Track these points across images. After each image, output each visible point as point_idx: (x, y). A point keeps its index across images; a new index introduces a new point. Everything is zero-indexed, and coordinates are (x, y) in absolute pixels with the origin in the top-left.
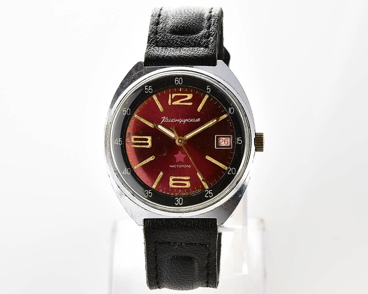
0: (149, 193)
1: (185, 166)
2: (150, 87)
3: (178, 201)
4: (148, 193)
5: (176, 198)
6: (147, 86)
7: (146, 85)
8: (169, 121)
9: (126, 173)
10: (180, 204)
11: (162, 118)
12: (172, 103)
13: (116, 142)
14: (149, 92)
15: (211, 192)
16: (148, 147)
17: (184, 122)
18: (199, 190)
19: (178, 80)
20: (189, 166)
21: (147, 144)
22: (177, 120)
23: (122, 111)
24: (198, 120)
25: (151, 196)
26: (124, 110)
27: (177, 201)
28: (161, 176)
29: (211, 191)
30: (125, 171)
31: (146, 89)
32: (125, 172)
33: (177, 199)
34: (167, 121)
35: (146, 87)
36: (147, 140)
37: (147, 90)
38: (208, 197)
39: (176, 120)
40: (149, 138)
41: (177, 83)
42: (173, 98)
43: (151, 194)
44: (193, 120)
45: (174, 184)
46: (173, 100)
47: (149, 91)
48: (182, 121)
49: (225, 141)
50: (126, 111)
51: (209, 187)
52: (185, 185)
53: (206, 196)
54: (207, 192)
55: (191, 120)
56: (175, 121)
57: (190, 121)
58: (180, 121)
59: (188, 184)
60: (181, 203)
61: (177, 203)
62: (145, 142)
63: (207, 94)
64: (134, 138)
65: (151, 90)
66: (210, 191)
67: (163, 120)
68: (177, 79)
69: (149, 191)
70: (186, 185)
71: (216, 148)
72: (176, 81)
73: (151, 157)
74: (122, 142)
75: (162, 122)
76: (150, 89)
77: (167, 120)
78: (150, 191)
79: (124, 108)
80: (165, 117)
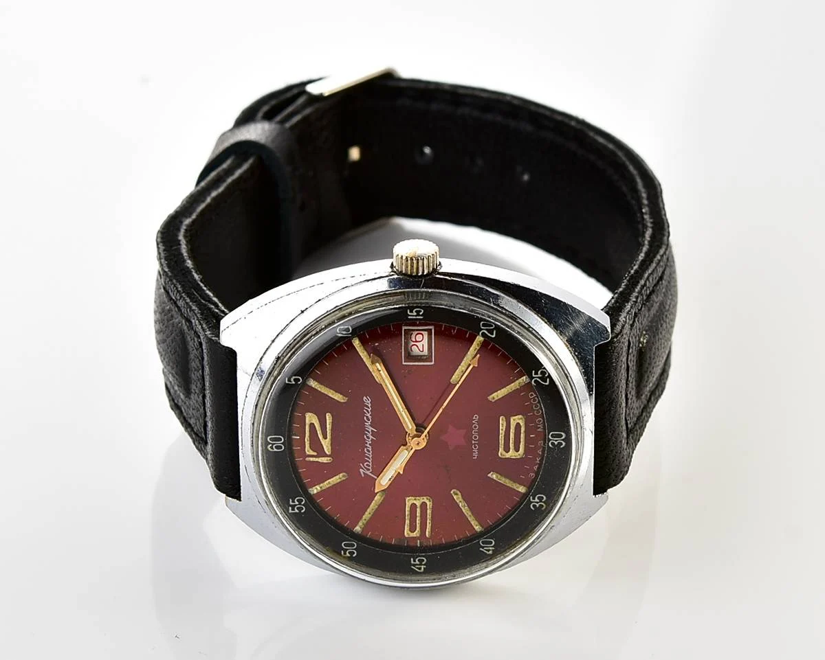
0: (537, 500)
1: (475, 427)
2: (291, 503)
3: (556, 441)
4: (537, 503)
5: (550, 445)
6: (290, 508)
7: (288, 511)
8: (370, 461)
9: (491, 548)
10: (563, 437)
11: (363, 476)
12: (327, 456)
13: (420, 569)
14: (303, 505)
15: (536, 373)
16: (429, 504)
17: (372, 431)
18: (532, 395)
19: (273, 444)
20: (474, 418)
21: (424, 505)
22: (368, 445)
23: (348, 557)
24: (367, 401)
25: (545, 497)
26: (345, 553)
27: (556, 443)
28: (499, 476)
29: (533, 372)
30: (486, 550)
31: (297, 511)
32: (489, 551)
33: (553, 444)
34: (370, 464)
35: (293, 509)
36: (413, 506)
37: (297, 508)
38: (548, 380)
39: (366, 447)
40: (409, 501)
41: (281, 448)
42: (315, 454)
43: (538, 498)
44: (368, 411)
45: (517, 449)
46: (321, 453)
47: (300, 504)
48: (369, 435)
49: (416, 341)
50: (347, 550)
51: (524, 375)
52: (518, 426)
53: (547, 384)
54: (536, 381)
55: (368, 415)
56: (370, 449)
57: (370, 417)
58: (369, 439)
59: (517, 420)
60: (561, 436)
61: (562, 444)
62: (418, 510)
63: (304, 382)
64: (409, 532)
65: (297, 500)
66: (534, 376)
67: (368, 472)
68: (272, 448)
69: (531, 500)
70: (518, 424)
71: (433, 363)
72: (275, 450)
73: (455, 497)
74: (420, 556)
75: (372, 475)
76: (297, 503)
77: (367, 465)
78: (534, 499)
79: (341, 555)
80: (361, 470)
